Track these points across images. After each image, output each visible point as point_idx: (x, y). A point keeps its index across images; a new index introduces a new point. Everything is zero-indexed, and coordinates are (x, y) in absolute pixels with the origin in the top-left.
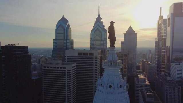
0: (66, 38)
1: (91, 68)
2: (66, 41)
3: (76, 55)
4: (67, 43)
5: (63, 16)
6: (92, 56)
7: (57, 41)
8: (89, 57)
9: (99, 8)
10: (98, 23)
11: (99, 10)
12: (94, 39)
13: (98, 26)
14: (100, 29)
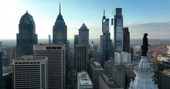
0: (31, 33)
1: (59, 60)
2: (31, 35)
3: (45, 49)
4: (32, 37)
5: (27, 12)
6: (60, 50)
7: (21, 35)
8: (57, 51)
9: (60, 7)
10: (60, 20)
11: (60, 8)
12: (56, 34)
13: (59, 23)
14: (61, 25)
